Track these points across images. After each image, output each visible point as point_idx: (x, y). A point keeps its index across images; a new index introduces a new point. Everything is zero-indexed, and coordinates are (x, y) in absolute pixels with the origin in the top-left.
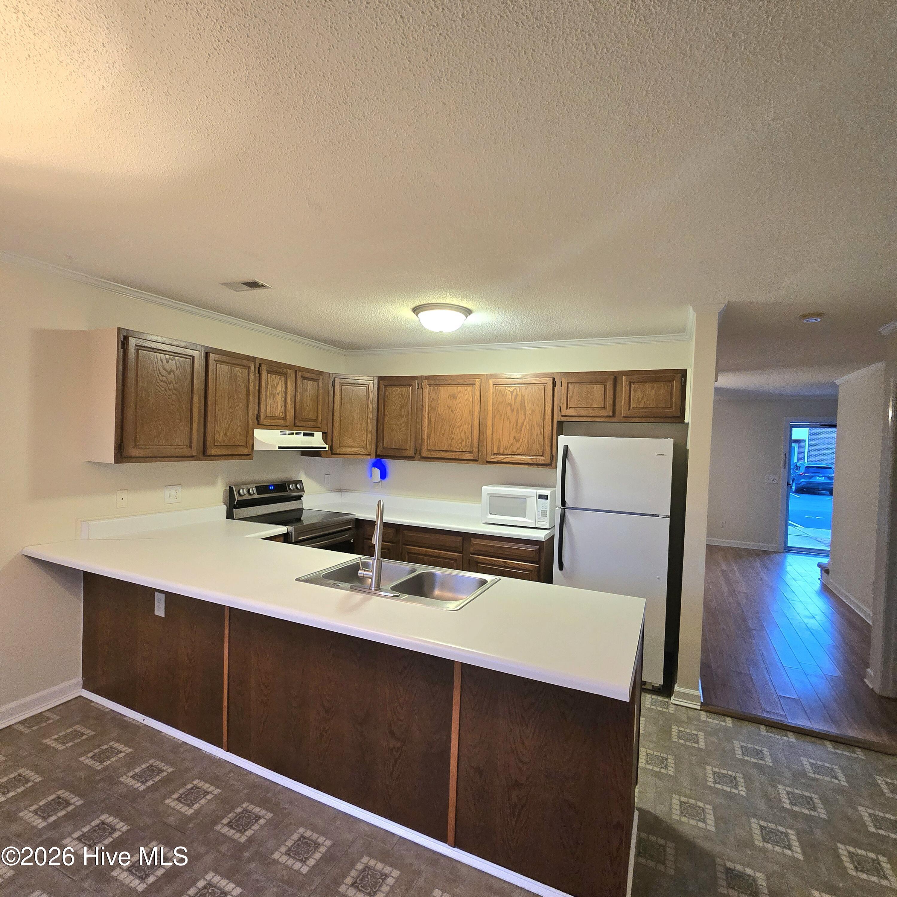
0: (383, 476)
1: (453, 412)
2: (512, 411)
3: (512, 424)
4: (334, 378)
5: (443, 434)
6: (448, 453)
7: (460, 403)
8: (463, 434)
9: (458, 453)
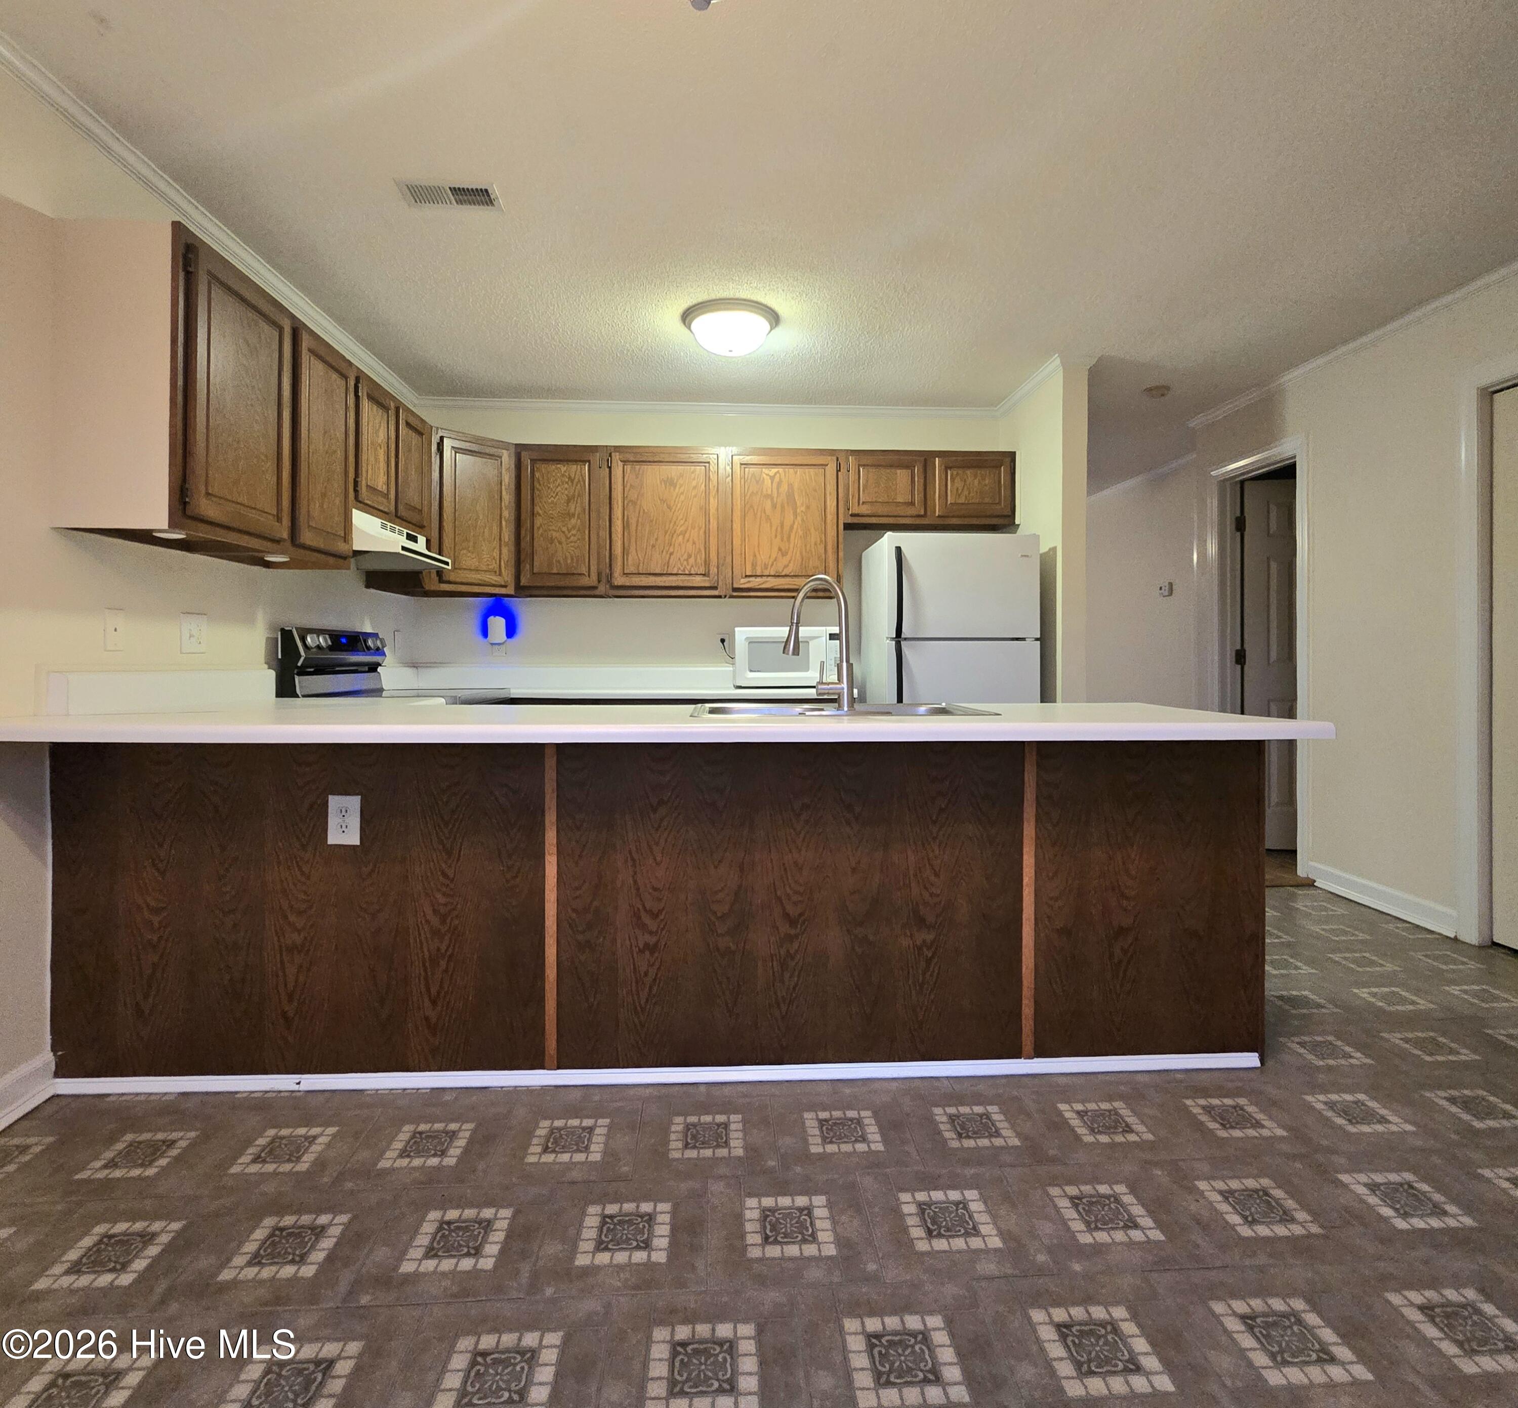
0: (511, 631)
1: (669, 507)
2: (774, 506)
3: (774, 529)
4: (442, 438)
5: (653, 546)
6: (664, 578)
7: (682, 493)
8: (689, 545)
9: (682, 577)
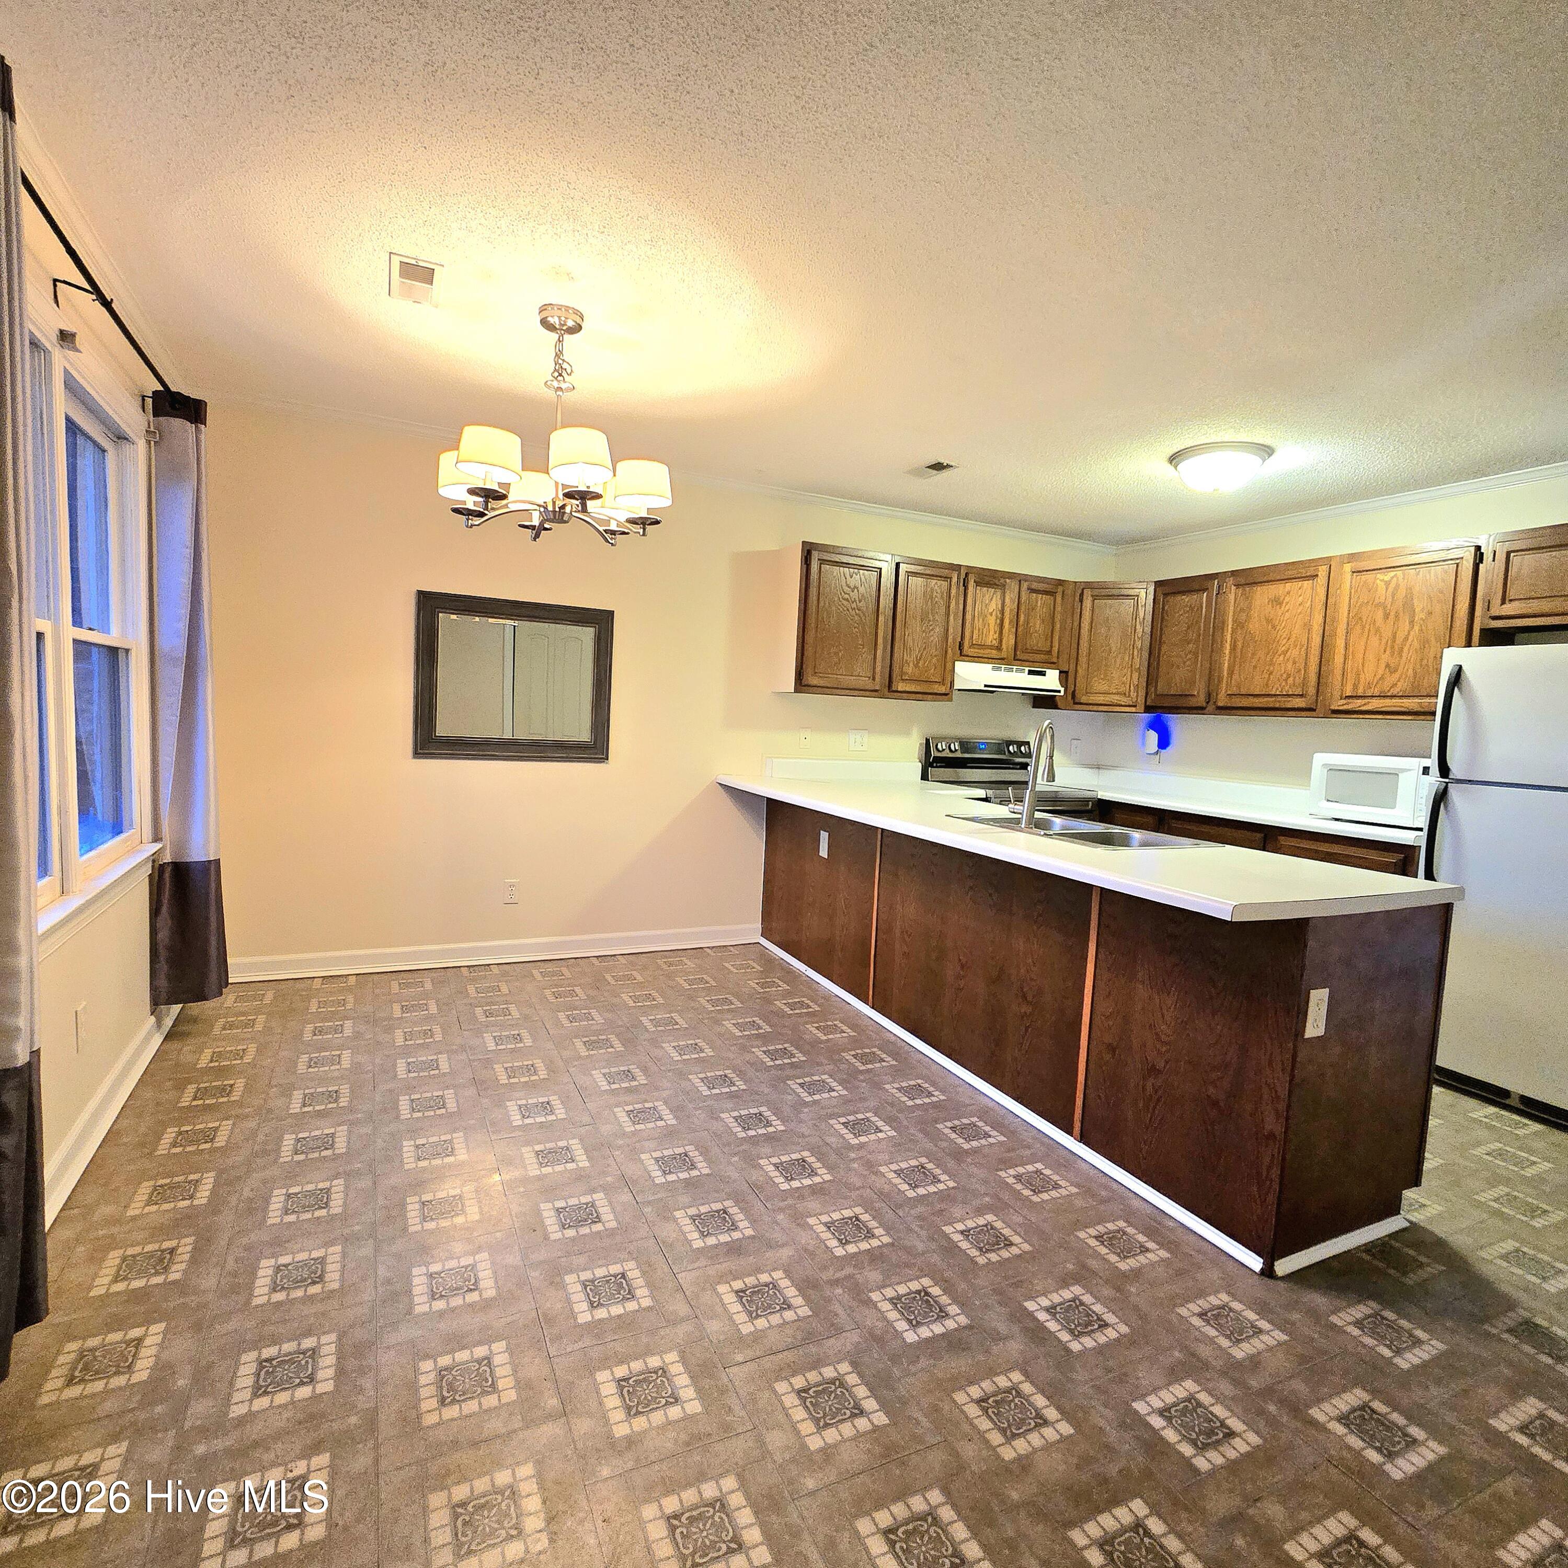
0: (1164, 743)
1: (1274, 627)
2: (1386, 616)
3: (1384, 641)
4: (1083, 590)
5: (1255, 667)
6: (1261, 700)
7: (1288, 611)
8: (1289, 665)
9: (1279, 699)
